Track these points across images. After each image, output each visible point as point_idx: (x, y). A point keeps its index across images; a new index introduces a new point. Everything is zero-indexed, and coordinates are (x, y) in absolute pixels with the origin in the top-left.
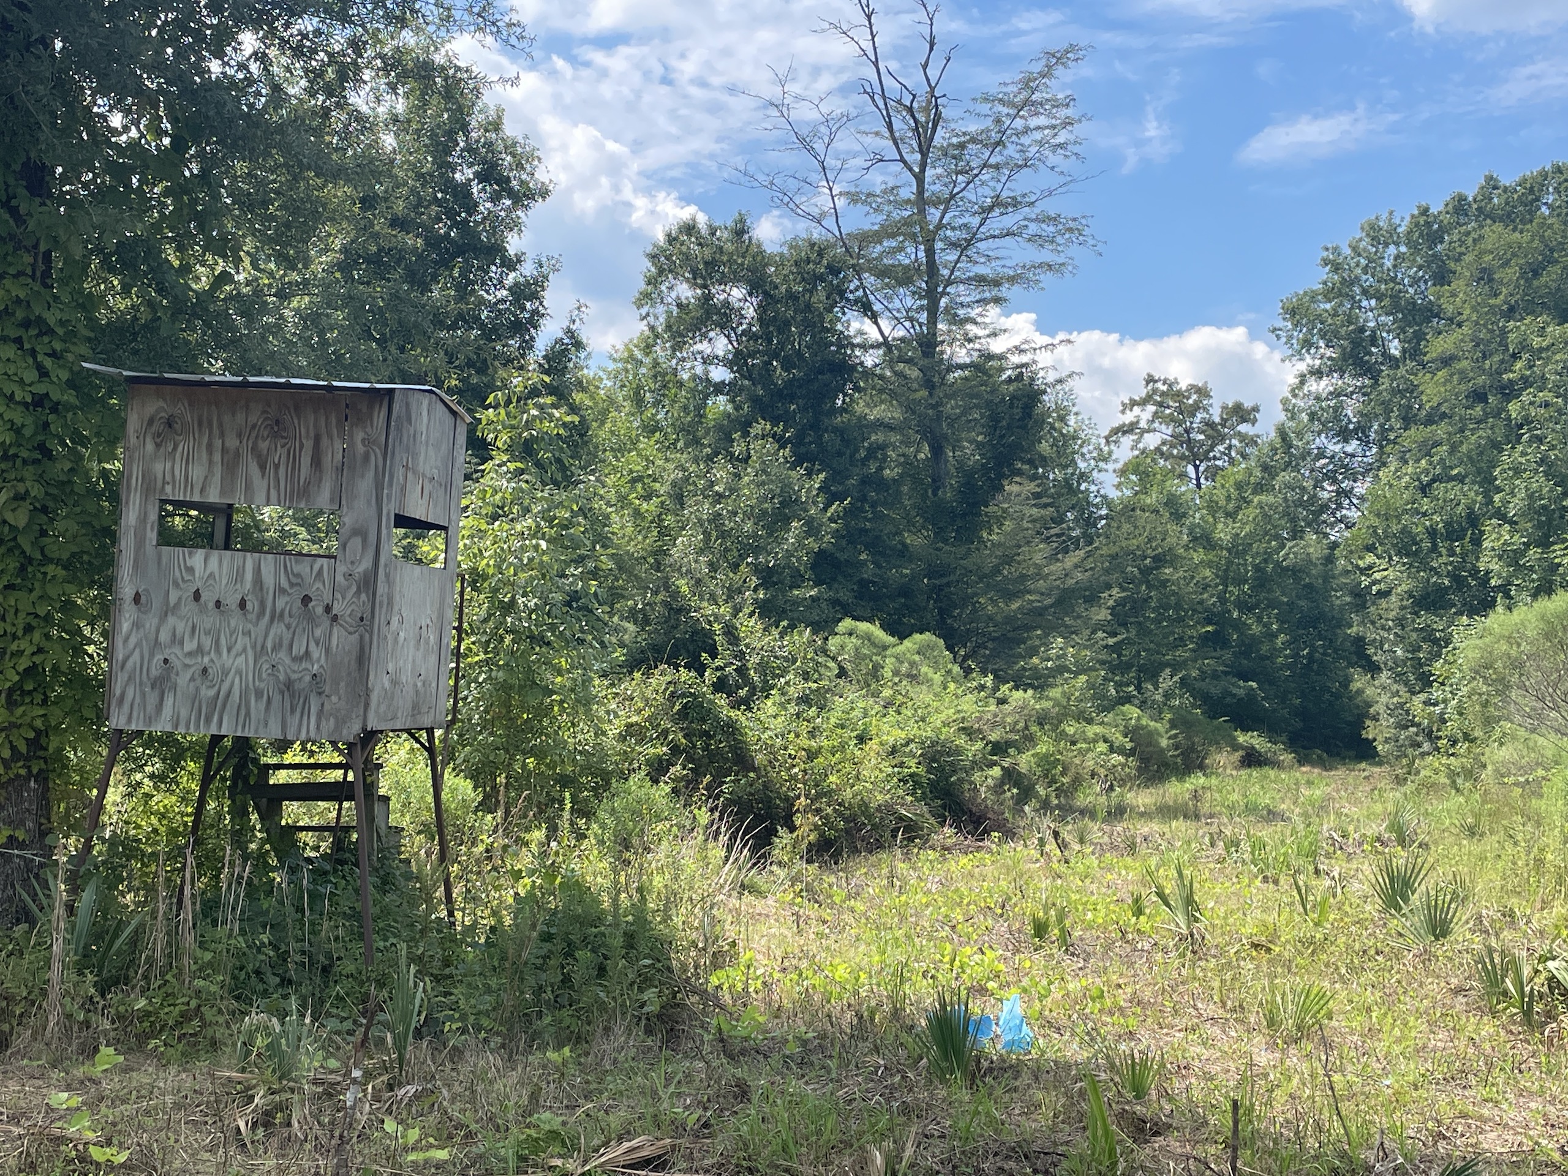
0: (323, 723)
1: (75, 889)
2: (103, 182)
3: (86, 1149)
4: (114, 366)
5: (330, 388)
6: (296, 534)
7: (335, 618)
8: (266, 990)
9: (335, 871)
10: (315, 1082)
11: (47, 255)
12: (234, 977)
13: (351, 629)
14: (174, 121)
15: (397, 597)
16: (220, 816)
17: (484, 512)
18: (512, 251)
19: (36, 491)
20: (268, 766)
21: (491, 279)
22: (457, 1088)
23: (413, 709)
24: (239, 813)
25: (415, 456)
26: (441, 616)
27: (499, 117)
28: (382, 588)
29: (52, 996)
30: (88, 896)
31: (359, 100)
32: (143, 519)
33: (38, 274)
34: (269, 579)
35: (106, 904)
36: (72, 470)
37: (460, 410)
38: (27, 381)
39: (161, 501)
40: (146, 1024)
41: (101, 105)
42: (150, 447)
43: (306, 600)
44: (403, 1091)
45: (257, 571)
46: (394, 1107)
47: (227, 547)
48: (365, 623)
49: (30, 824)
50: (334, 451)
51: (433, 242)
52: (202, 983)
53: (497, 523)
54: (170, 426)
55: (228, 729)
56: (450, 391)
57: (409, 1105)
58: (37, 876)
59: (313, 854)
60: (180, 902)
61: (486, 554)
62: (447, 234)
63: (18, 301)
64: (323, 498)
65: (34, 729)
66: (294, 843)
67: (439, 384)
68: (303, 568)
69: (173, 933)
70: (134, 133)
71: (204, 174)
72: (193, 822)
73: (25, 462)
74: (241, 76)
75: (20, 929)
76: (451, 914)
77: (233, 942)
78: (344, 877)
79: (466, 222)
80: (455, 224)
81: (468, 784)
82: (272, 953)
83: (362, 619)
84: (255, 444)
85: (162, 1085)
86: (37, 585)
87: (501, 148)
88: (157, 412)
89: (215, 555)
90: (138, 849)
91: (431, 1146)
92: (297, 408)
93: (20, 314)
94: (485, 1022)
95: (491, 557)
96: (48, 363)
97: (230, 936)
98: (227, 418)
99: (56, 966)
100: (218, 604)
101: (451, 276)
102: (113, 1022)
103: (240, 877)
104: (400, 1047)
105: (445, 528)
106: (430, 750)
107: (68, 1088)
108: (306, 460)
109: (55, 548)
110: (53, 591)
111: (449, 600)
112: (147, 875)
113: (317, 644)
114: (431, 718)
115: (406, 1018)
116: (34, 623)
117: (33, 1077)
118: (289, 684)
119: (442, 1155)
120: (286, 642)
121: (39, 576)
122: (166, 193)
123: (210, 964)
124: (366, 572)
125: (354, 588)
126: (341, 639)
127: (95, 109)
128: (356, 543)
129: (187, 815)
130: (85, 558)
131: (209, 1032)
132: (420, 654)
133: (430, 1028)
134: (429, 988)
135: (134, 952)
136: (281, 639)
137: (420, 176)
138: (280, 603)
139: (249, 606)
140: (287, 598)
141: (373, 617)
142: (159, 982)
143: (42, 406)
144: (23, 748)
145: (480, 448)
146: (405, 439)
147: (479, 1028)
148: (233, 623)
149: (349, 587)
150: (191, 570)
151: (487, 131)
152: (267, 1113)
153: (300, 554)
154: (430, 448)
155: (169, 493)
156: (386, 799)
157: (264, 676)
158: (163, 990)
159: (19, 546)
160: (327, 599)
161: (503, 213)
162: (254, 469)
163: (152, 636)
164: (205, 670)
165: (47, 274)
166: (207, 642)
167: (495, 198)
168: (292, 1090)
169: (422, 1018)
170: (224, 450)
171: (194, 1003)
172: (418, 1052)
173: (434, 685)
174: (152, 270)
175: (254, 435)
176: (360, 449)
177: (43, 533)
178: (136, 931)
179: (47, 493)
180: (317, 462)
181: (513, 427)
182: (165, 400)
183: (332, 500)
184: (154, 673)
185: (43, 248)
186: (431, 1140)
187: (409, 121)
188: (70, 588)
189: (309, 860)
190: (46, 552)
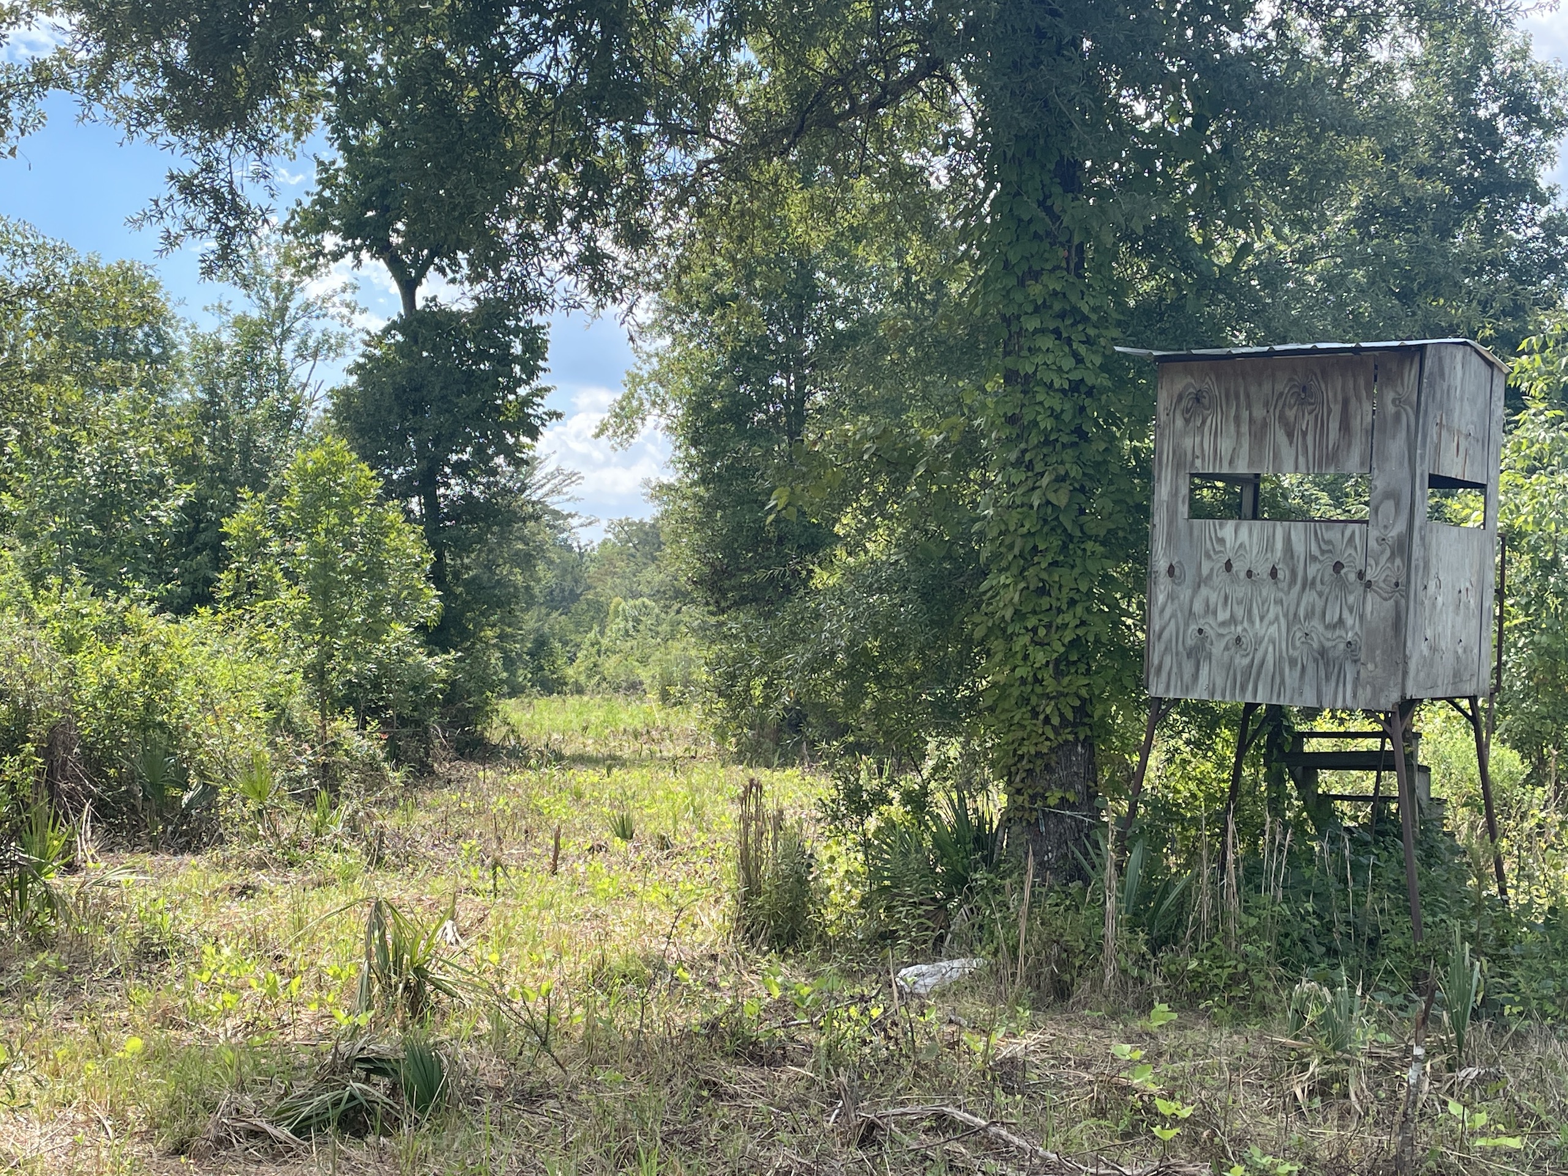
0: (1360, 691)
1: (1122, 850)
2: (1129, 170)
3: (1151, 1102)
4: (1143, 347)
5: (1358, 350)
6: (1317, 499)
7: (1369, 584)
8: (1312, 959)
9: (1377, 842)
10: (1371, 1056)
11: (1081, 246)
12: (1279, 944)
13: (1385, 595)
14: (1196, 99)
15: (1433, 561)
16: (1256, 784)
17: (1518, 466)
18: (1543, 184)
19: (1075, 472)
20: (1303, 735)
21: (1521, 217)
22: (1524, 1074)
23: (1455, 676)
24: (1275, 780)
25: (1449, 412)
26: (1482, 581)
27: (1527, 44)
28: (1417, 552)
29: (1108, 951)
30: (1135, 857)
31: (1379, 52)
32: (1175, 494)
33: (1072, 266)
34: (1299, 548)
35: (1152, 866)
36: (1106, 449)
37: (1497, 360)
38: (1066, 369)
39: (1193, 475)
40: (1196, 984)
41: (1126, 96)
42: (1179, 423)
43: (1338, 566)
44: (1463, 1073)
45: (1288, 540)
46: (1456, 1087)
47: (1255, 517)
48: (1401, 588)
49: (1079, 787)
50: (1363, 414)
51: (1458, 184)
52: (1249, 948)
53: (1535, 476)
54: (1198, 400)
55: (1263, 698)
56: (1485, 342)
57: (1471, 1088)
58: (1087, 836)
59: (1352, 824)
60: (1223, 867)
61: (1524, 510)
62: (1471, 175)
63: (1055, 293)
64: (1353, 462)
65: (1079, 697)
66: (1332, 813)
67: (1473, 335)
68: (1333, 534)
69: (1218, 895)
70: (1157, 117)
71: (1226, 149)
72: (1230, 788)
73: (1064, 445)
74: (1260, 45)
75: (1075, 886)
76: (1503, 891)
77: (1277, 908)
78: (1386, 849)
79: (1491, 159)
80: (1479, 164)
81: (1516, 755)
82: (1316, 922)
83: (1397, 584)
84: (1282, 413)
85: (1216, 1045)
86: (1078, 561)
87: (1531, 75)
88: (1186, 388)
89: (1245, 525)
90: (1178, 813)
91: (1499, 1133)
92: (1324, 373)
93: (1057, 307)
94: (1549, 1008)
95: (1529, 513)
96: (1082, 350)
97: (1273, 903)
98: (1253, 389)
99: (1110, 923)
100: (1249, 574)
101: (1475, 218)
102: (1165, 980)
103: (1281, 845)
104: (1458, 1026)
105: (1482, 487)
106: (1474, 720)
107: (1129, 1040)
108: (1334, 425)
109: (1093, 525)
110: (1092, 567)
111: (1489, 562)
112: (1187, 838)
113: (1351, 612)
114: (1474, 687)
115: (1464, 996)
116: (1077, 597)
117: (1094, 1027)
118: (1323, 652)
119: (1515, 1143)
120: (1318, 610)
121: (1080, 552)
122: (1190, 172)
123: (1255, 929)
124: (1399, 536)
125: (1388, 553)
126: (1376, 607)
127: (1121, 101)
128: (1388, 506)
129: (1224, 781)
130: (1121, 534)
131: (1259, 997)
132: (1459, 619)
133: (1489, 1008)
134: (1485, 969)
135: (1181, 913)
136: (1313, 606)
137: (1440, 118)
138: (1312, 571)
139: (1280, 575)
140: (1318, 566)
141: (1409, 582)
142: (1206, 944)
143: (1079, 392)
144: (1070, 716)
145: (1515, 399)
146: (1438, 395)
147: (1544, 1015)
148: (1264, 593)
149: (1382, 552)
150: (1221, 541)
151: (1513, 60)
152: (1322, 1082)
153: (1329, 520)
154: (1466, 402)
155: (1199, 467)
156: (1427, 770)
157: (1298, 644)
158: (1211, 952)
159: (1060, 523)
160: (1360, 566)
161: (1533, 146)
162: (1282, 438)
163: (1186, 607)
164: (1238, 640)
165: (1079, 265)
166: (1240, 612)
167: (1523, 132)
168: (1347, 1062)
169: (1479, 998)
170: (1251, 420)
171: (1241, 967)
172: (1477, 1034)
173: (1476, 651)
174: (1176, 250)
175: (1280, 404)
176: (1391, 409)
177: (1082, 512)
178: (1182, 893)
179: (1084, 474)
180: (1345, 426)
181: (1551, 373)
182: (1192, 376)
183: (1362, 464)
184: (1190, 642)
185: (1076, 241)
186: (1501, 1127)
187: (1427, 63)
188: (1107, 563)
189: (1348, 830)
190: (1086, 529)
